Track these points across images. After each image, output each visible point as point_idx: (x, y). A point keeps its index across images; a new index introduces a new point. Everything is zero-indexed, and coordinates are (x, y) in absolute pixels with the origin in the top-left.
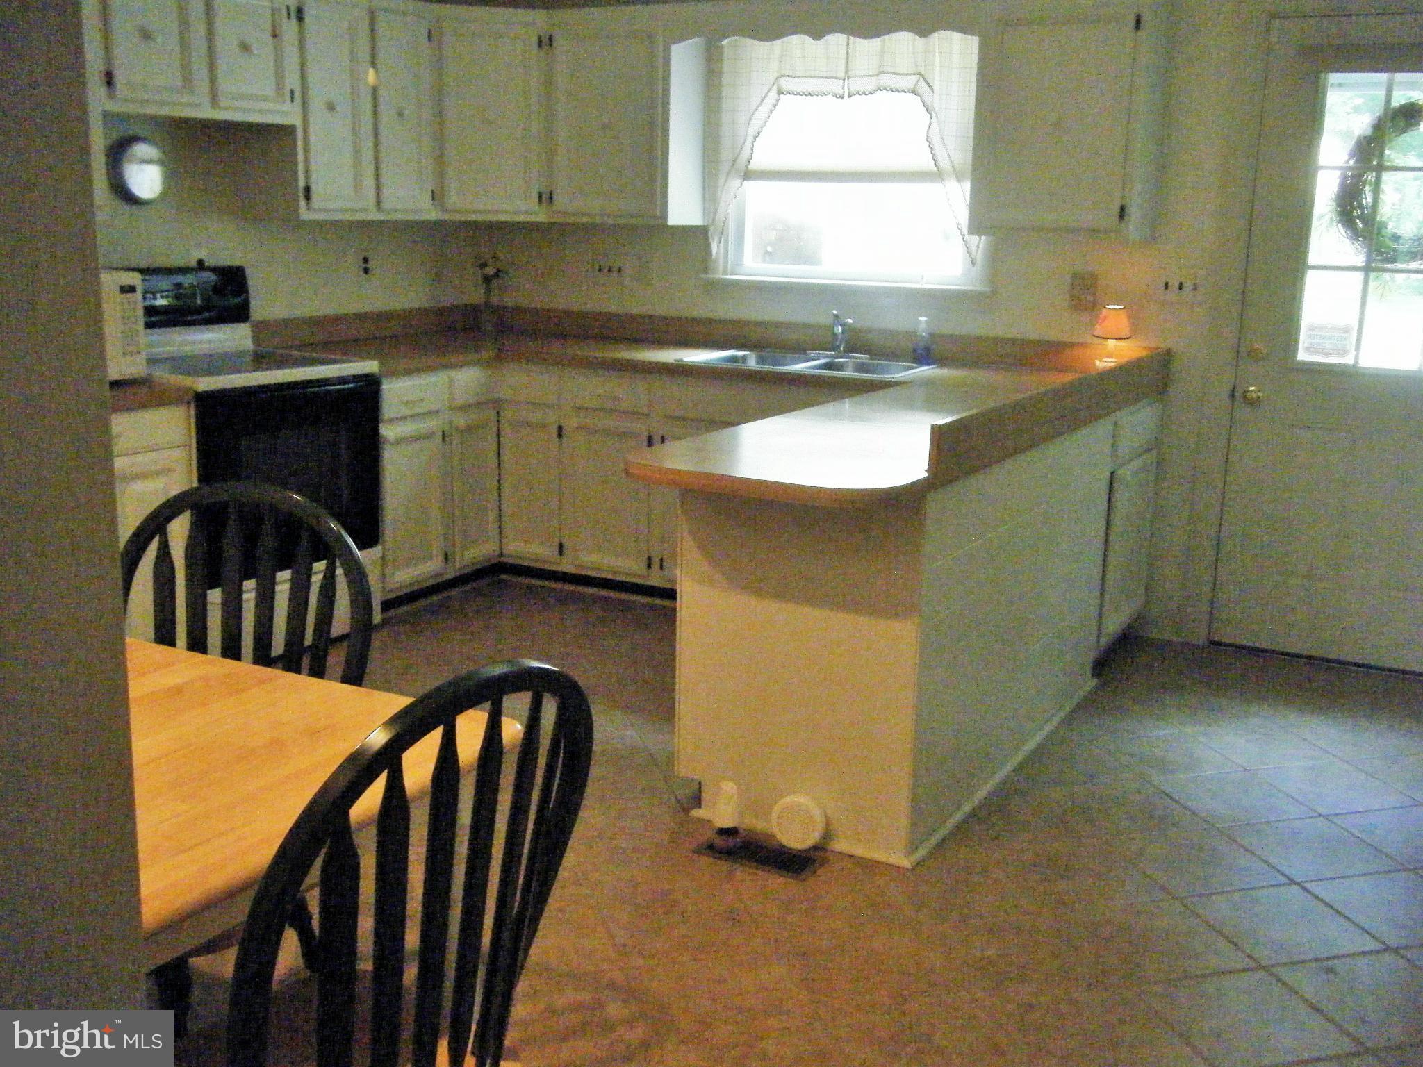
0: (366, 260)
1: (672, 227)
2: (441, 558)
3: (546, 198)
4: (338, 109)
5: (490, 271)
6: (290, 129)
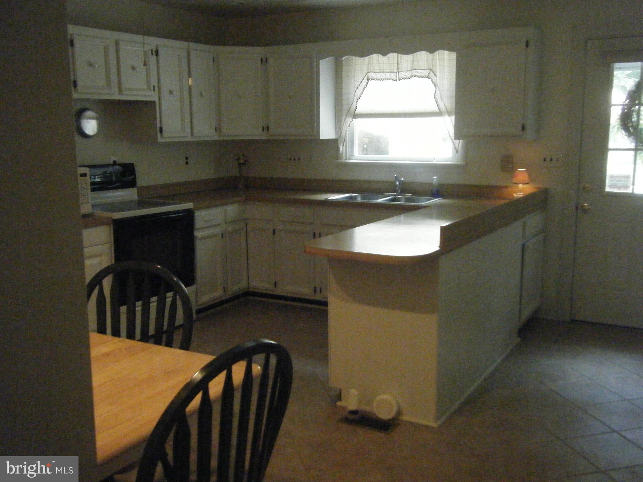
0: (187, 158)
1: (321, 139)
2: (222, 290)
3: (266, 129)
4: (174, 93)
6: (153, 103)
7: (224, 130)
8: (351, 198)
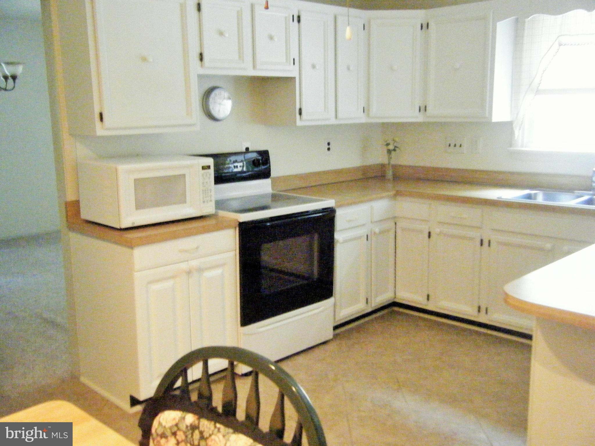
0: (329, 144)
1: (494, 122)
2: (364, 301)
3: (423, 109)
4: (317, 68)
5: (391, 147)
6: (292, 79)
7: (374, 110)
8: (529, 197)
